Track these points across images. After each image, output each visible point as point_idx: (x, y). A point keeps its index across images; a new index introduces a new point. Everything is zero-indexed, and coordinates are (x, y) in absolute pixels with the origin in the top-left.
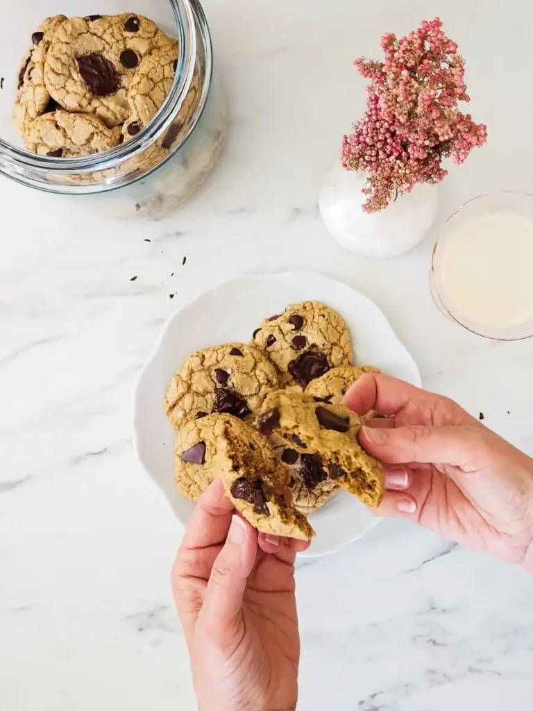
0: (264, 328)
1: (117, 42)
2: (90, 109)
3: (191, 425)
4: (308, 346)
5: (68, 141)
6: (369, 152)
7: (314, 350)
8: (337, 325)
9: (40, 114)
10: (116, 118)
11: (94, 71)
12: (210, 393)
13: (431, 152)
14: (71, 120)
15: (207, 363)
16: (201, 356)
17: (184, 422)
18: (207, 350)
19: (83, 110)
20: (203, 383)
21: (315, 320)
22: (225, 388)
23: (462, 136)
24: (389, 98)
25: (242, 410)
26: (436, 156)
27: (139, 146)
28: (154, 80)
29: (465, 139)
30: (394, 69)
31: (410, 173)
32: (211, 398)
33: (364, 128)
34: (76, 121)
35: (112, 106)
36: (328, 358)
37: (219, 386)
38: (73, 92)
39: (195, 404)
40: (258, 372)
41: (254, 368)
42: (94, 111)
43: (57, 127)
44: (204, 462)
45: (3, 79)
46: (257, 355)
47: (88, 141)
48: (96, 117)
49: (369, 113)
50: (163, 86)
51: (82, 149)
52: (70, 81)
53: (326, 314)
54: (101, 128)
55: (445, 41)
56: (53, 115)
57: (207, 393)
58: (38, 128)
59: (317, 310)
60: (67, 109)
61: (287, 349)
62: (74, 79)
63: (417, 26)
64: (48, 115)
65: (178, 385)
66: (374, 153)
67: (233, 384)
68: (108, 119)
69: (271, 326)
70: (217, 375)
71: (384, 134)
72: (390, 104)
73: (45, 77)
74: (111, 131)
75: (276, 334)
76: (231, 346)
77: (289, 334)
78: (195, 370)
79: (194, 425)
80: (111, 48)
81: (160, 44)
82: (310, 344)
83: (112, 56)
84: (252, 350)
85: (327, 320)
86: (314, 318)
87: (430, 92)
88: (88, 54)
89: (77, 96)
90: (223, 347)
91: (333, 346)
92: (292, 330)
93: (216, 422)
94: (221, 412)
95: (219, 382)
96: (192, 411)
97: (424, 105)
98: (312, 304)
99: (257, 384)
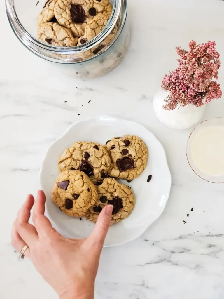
0: (112, 141)
1: (90, 3)
2: (69, 27)
3: (66, 172)
4: (128, 155)
5: (55, 37)
6: (172, 85)
7: (130, 157)
8: (144, 150)
9: (48, 22)
10: (78, 34)
11: (76, 12)
12: (80, 161)
13: (198, 94)
14: (59, 29)
15: (82, 148)
16: (81, 144)
17: (64, 170)
18: (84, 142)
19: (66, 26)
20: (78, 155)
21: (135, 145)
22: (87, 161)
23: (210, 92)
24: (184, 67)
25: (90, 173)
26: (200, 96)
27: (80, 50)
28: (99, 24)
29: (211, 94)
30: (190, 56)
31: (186, 100)
32: (79, 163)
33: (174, 75)
34: (61, 30)
35: (78, 28)
36: (135, 163)
37: (84, 159)
38: (64, 18)
39: (72, 163)
40: (103, 159)
41: (102, 157)
42: (70, 28)
43: (53, 29)
44: (66, 189)
45: (38, 2)
46: (105, 152)
47: (63, 39)
48: (70, 31)
49: (178, 70)
50: (102, 28)
51: (60, 42)
52: (65, 13)
53: (140, 144)
54: (71, 36)
55: (215, 52)
56: (52, 24)
57: (78, 160)
58: (44, 27)
59: (137, 141)
60: (60, 23)
61: (119, 153)
62: (66, 12)
63: (206, 42)
64: (50, 24)
65: (67, 153)
66: (174, 86)
67: (90, 161)
68: (75, 33)
69: (115, 141)
70: (85, 154)
71: (181, 80)
72: (184, 69)
73: (55, 8)
74: (74, 39)
75: (116, 145)
76: (95, 144)
77: (122, 147)
78: (76, 149)
79: (68, 172)
80: (87, 5)
81: (108, 10)
82: (130, 154)
83: (86, 8)
84: (104, 149)
85: (140, 146)
86: (135, 143)
87: (201, 70)
88: (76, 4)
89: (65, 20)
90: (91, 143)
91: (139, 158)
92: (124, 146)
93: (77, 174)
94: (81, 171)
95: (85, 158)
96: (69, 166)
97: (197, 75)
98: (136, 137)
99: (100, 164)
